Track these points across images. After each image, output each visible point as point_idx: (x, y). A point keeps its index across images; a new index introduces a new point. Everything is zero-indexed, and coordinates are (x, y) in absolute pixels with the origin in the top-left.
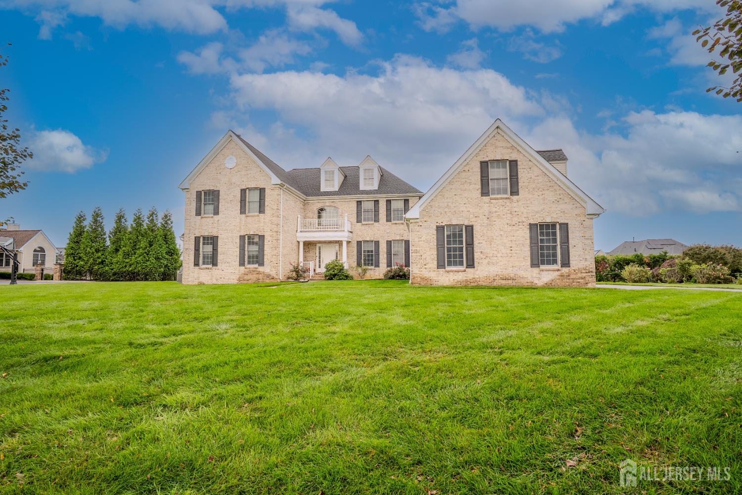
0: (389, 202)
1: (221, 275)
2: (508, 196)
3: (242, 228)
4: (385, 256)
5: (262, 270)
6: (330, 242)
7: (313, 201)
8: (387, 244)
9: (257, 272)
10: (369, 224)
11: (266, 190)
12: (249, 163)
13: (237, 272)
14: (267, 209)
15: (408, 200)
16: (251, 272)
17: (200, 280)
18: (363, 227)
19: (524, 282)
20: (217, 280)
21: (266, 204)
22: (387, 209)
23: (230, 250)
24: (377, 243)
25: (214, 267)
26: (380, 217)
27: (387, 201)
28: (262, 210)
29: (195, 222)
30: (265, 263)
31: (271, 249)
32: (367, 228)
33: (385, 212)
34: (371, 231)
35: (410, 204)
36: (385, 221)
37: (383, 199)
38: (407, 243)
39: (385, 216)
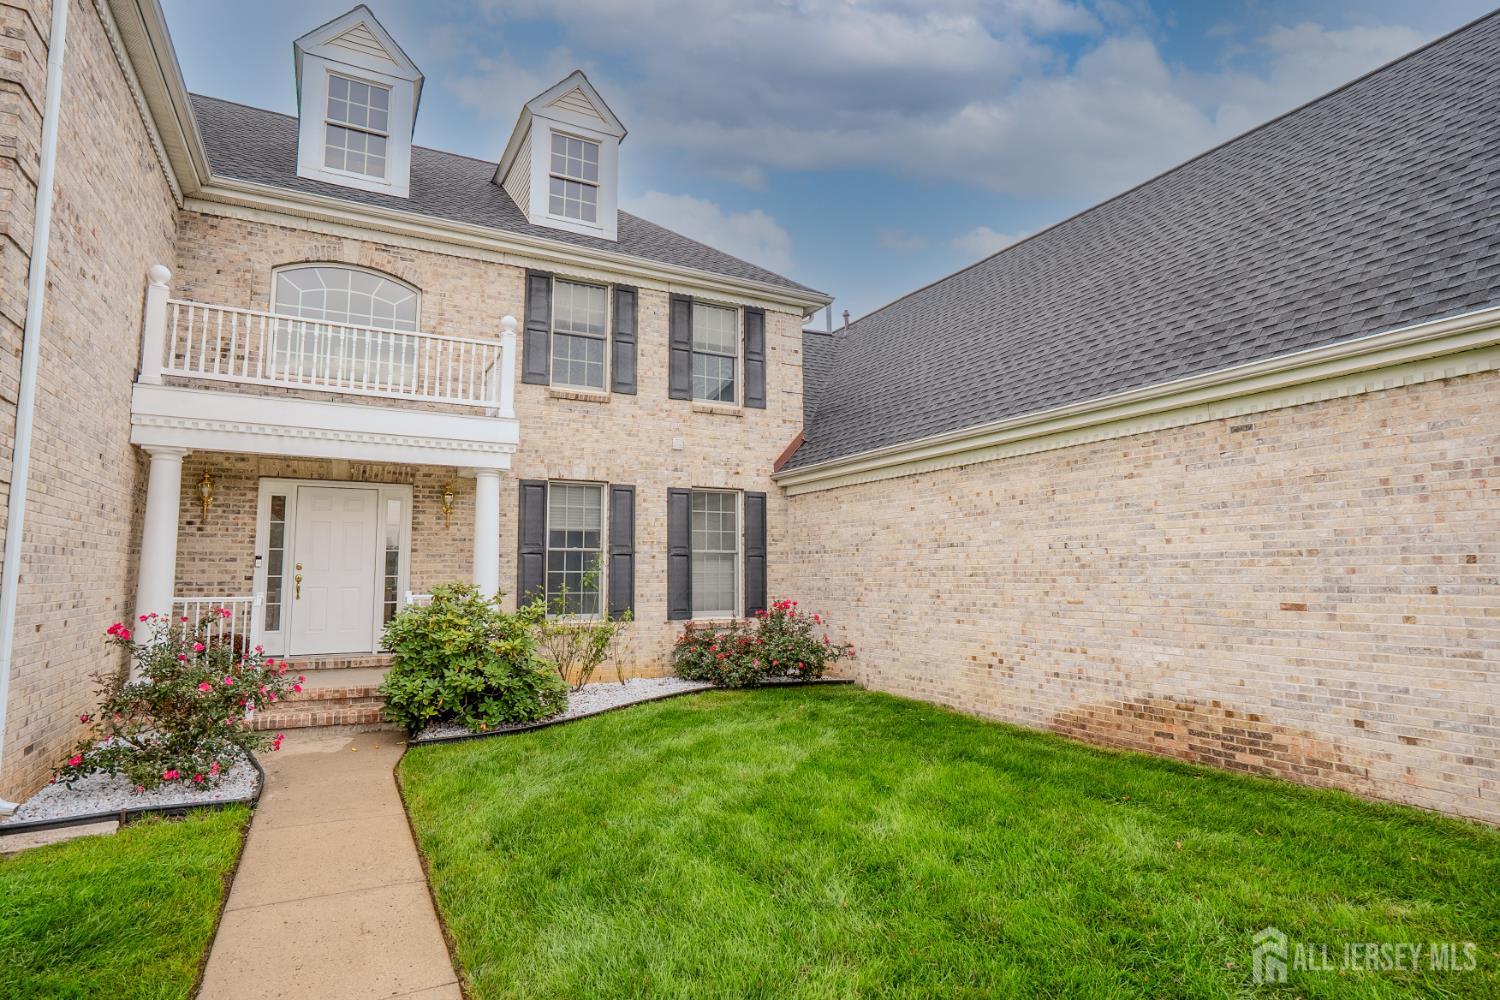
0: (682, 306)
4: (662, 563)
6: (362, 474)
7: (249, 215)
8: (670, 503)
10: (587, 399)
15: (760, 312)
18: (556, 412)
22: (672, 342)
24: (624, 497)
26: (640, 372)
27: (675, 299)
32: (575, 415)
33: (664, 353)
34: (596, 434)
35: (769, 336)
36: (665, 393)
37: (658, 286)
38: (757, 504)
39: (665, 372)
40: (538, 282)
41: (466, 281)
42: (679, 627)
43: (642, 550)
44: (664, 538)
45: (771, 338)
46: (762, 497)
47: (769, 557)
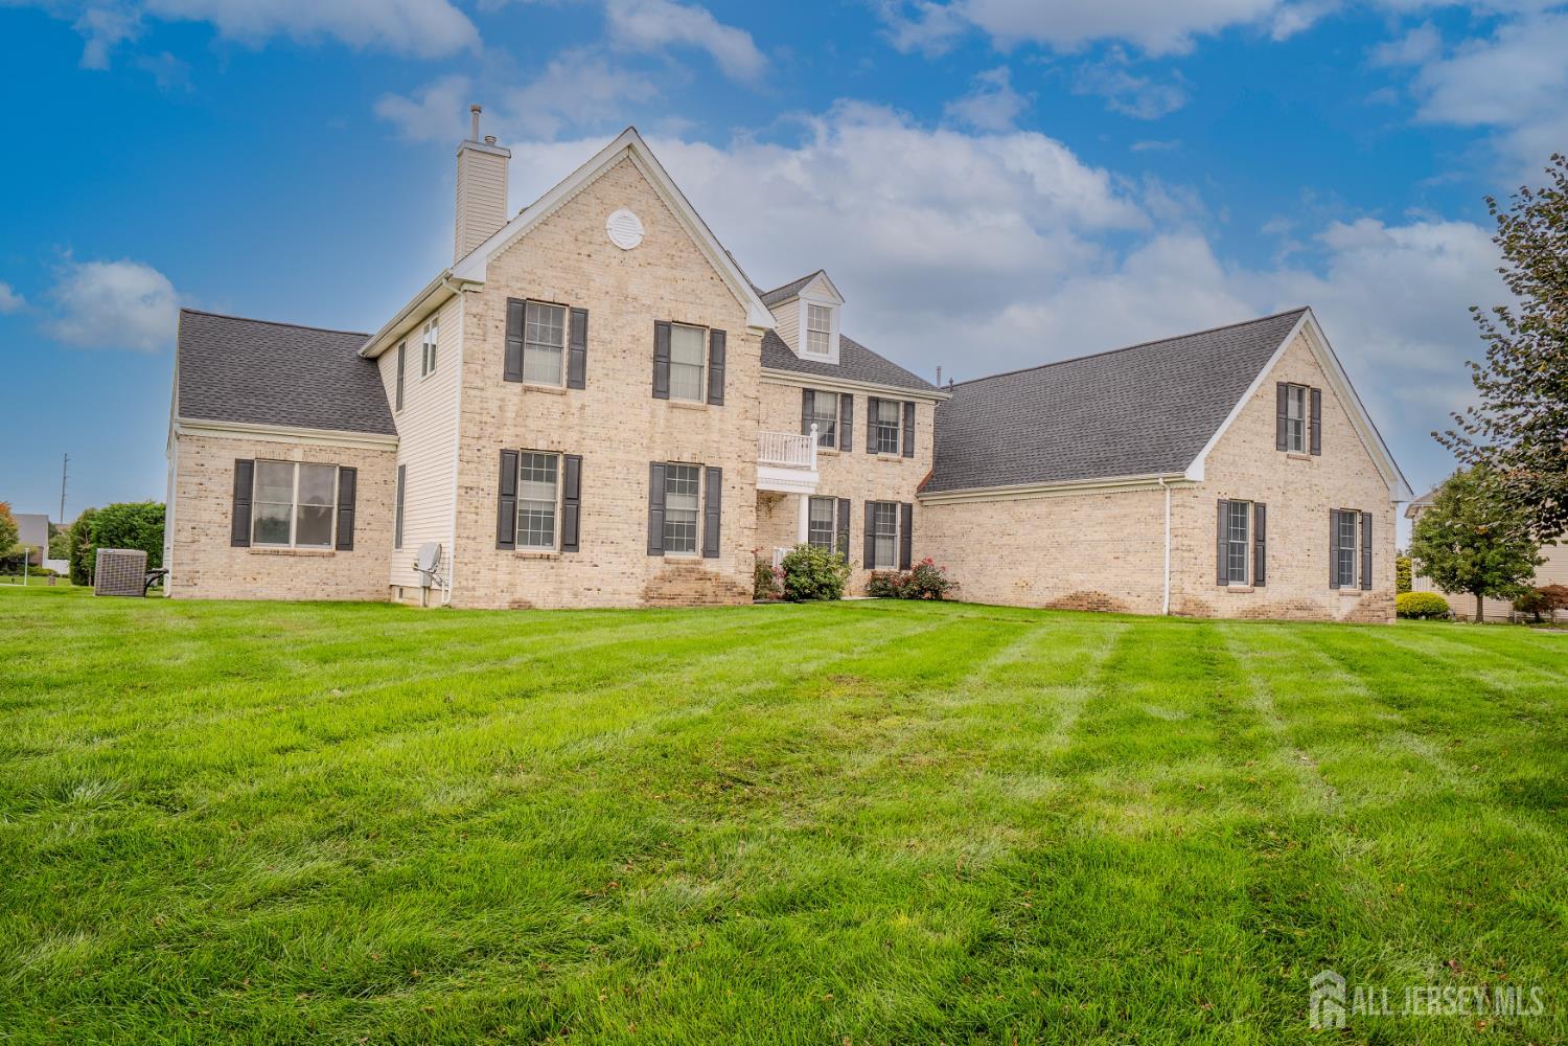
0: (874, 403)
1: (590, 579)
2: (1306, 454)
3: (658, 438)
4: (862, 539)
5: (715, 570)
8: (866, 508)
9: (698, 576)
10: (829, 455)
11: (728, 337)
12: (680, 245)
13: (638, 570)
14: (730, 394)
15: (912, 404)
16: (681, 573)
17: (517, 596)
19: (1321, 614)
20: (576, 595)
21: (727, 380)
22: (869, 422)
23: (620, 502)
24: (845, 504)
25: (566, 554)
26: (853, 439)
27: (871, 399)
28: (716, 396)
29: (503, 400)
30: (722, 548)
31: (738, 510)
33: (865, 428)
34: (833, 472)
35: (916, 417)
36: (865, 450)
37: (862, 393)
38: (908, 509)
39: (865, 439)
40: (809, 395)
41: (777, 396)
42: (869, 572)
43: (853, 533)
44: (863, 527)
45: (918, 418)
46: (910, 506)
47: (913, 539)
